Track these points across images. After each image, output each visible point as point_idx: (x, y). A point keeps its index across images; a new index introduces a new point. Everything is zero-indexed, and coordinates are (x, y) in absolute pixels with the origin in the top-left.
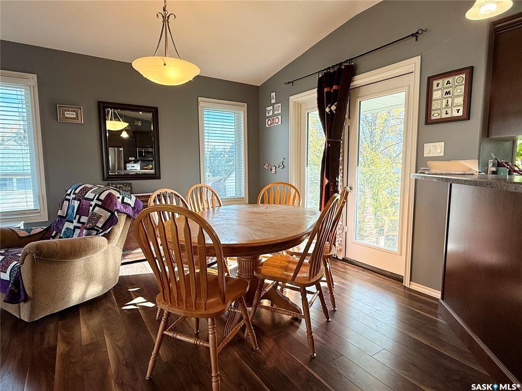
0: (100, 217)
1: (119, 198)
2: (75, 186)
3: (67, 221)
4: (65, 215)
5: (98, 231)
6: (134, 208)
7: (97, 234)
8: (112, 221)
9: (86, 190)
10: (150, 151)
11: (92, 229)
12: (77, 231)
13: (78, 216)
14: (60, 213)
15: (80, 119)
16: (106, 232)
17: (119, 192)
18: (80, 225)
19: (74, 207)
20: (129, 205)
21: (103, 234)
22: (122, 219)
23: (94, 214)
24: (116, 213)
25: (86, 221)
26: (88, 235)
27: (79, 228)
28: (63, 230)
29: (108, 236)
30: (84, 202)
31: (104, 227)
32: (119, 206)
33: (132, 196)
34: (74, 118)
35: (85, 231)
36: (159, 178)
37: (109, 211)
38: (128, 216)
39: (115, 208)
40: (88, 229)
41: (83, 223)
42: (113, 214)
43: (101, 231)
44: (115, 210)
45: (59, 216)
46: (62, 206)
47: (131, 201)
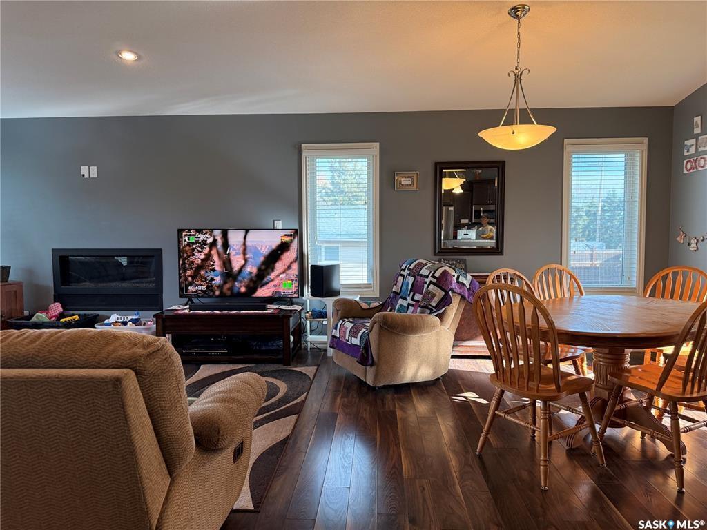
0: (434, 295)
1: (454, 276)
2: (408, 261)
3: (401, 297)
4: (399, 291)
5: (431, 310)
6: (469, 289)
7: (430, 313)
8: (446, 301)
9: (420, 266)
10: (492, 209)
11: (426, 307)
12: (411, 309)
13: (412, 293)
14: (394, 289)
15: (415, 185)
16: (440, 312)
17: (454, 269)
18: (413, 303)
19: (408, 283)
20: (464, 285)
21: (436, 313)
22: (456, 300)
23: (428, 292)
24: (450, 292)
25: (420, 299)
26: (422, 312)
27: (412, 305)
28: (398, 306)
29: (441, 317)
30: (419, 278)
31: (438, 307)
32: (454, 286)
33: (468, 274)
34: (410, 185)
35: (419, 309)
36: (501, 253)
37: (443, 290)
38: (463, 298)
39: (450, 287)
40: (422, 307)
41: (417, 301)
42: (447, 293)
43: (434, 310)
44: (450, 290)
45: (395, 292)
46: (397, 281)
47: (466, 281)
